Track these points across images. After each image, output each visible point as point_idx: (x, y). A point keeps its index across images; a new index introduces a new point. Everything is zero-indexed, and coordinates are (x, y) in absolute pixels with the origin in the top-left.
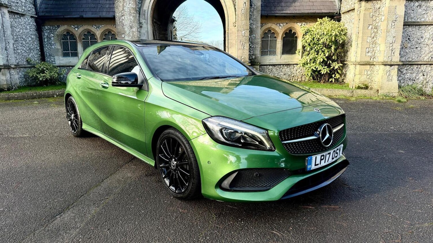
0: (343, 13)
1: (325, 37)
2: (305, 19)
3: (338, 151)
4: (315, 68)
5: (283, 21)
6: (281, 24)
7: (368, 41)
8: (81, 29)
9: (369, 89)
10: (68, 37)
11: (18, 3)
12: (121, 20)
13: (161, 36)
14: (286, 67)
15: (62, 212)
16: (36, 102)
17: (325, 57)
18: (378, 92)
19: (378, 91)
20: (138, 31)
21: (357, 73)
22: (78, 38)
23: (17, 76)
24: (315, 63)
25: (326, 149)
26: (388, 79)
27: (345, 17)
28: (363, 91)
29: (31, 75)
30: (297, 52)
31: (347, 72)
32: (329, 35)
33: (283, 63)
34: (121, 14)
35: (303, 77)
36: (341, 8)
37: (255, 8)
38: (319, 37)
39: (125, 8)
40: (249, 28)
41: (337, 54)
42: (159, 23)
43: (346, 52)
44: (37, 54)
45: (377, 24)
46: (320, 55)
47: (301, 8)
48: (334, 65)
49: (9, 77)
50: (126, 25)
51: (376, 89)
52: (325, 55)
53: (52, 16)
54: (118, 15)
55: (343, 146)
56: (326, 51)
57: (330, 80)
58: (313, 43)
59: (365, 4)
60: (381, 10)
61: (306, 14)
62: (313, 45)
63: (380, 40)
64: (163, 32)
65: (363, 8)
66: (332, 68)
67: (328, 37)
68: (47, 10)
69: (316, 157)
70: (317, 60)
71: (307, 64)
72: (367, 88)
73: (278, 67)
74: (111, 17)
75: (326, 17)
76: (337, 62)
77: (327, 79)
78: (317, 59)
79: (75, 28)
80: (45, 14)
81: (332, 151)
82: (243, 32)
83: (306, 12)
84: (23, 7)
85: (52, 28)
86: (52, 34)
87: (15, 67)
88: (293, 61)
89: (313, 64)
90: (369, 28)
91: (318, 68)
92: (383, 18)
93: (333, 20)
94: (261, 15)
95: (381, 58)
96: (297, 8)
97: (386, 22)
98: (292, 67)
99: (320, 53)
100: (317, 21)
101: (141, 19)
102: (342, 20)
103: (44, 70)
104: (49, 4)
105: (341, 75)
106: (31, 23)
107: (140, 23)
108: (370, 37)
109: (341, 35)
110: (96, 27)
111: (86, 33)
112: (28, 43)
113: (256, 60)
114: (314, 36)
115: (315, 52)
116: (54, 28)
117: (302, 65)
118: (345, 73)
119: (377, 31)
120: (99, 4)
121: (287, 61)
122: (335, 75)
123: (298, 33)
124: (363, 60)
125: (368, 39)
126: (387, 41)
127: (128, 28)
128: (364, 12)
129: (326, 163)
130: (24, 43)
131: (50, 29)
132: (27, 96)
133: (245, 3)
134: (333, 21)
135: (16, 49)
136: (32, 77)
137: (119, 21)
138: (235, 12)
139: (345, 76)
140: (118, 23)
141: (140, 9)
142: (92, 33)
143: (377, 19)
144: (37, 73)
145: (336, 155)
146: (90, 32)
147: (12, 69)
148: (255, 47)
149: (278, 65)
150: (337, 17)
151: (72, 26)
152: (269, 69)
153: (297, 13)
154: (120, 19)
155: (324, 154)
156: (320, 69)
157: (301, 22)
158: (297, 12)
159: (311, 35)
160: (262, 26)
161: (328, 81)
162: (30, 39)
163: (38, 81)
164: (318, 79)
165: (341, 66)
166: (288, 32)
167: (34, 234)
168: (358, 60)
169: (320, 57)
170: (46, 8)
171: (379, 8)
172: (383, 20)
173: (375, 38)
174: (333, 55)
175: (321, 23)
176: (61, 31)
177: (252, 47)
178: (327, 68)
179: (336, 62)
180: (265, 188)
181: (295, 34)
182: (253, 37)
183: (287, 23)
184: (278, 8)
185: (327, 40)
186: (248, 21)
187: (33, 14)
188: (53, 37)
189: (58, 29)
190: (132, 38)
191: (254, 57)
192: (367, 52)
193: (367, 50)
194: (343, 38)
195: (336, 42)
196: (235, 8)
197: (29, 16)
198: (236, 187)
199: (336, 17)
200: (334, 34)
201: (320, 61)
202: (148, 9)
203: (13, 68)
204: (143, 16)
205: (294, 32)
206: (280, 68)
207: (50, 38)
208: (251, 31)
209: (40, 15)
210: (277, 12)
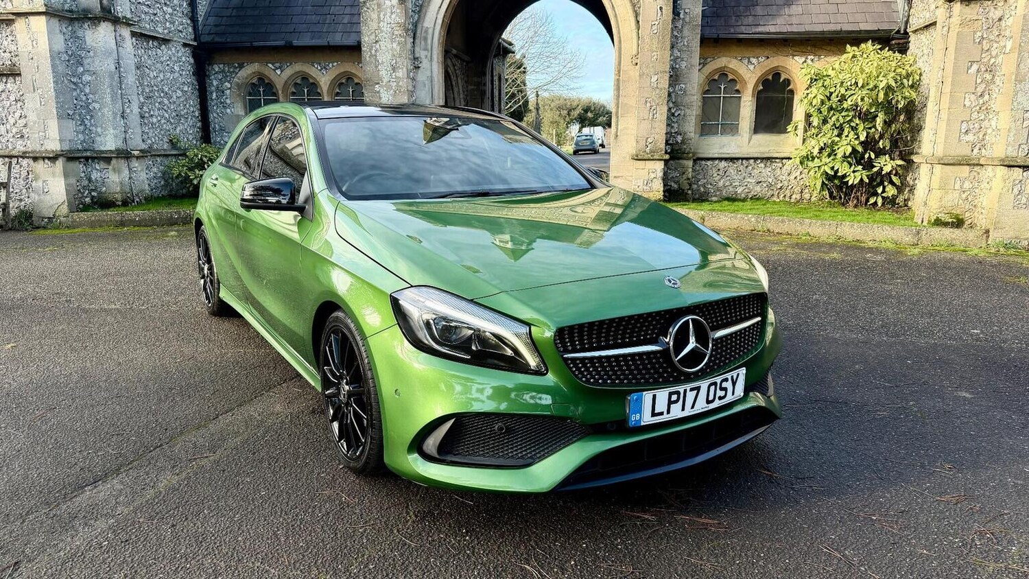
0: (915, 32)
1: (860, 91)
2: (814, 46)
3: (728, 385)
4: (832, 168)
5: (758, 51)
6: (752, 59)
7: (967, 103)
8: (289, 72)
9: (965, 226)
10: (261, 90)
11: (155, 15)
12: (373, 52)
13: (470, 87)
14: (762, 165)
15: (100, 480)
16: (173, 233)
17: (857, 142)
18: (988, 237)
19: (987, 232)
20: (408, 77)
21: (935, 185)
22: (280, 92)
23: (143, 176)
24: (832, 157)
25: (689, 378)
26: (1017, 203)
27: (917, 42)
28: (948, 233)
29: (176, 172)
30: (790, 128)
31: (916, 182)
32: (871, 86)
33: (756, 156)
34: (373, 37)
35: (807, 191)
36: (911, 17)
37: (687, 19)
38: (843, 91)
39: (382, 23)
40: (668, 69)
41: (892, 135)
42: (467, 58)
43: (917, 130)
44: (194, 126)
45: (993, 60)
46: (846, 136)
47: (806, 19)
48: (882, 164)
49: (128, 176)
50: (383, 63)
51: (983, 228)
52: (858, 137)
53: (227, 43)
54: (366, 39)
55: (744, 372)
56: (861, 127)
57: (872, 200)
58: (827, 107)
59: (961, 10)
60: (1004, 25)
61: (817, 34)
62: (829, 112)
63: (998, 101)
64: (475, 79)
65: (956, 20)
66: (875, 170)
67: (868, 92)
68: (218, 29)
69: (654, 397)
70: (838, 149)
71: (813, 158)
72: (958, 223)
73: (742, 164)
74: (352, 44)
75: (870, 42)
76: (890, 156)
77: (863, 199)
78: (836, 147)
79: (274, 70)
80: (213, 39)
81: (704, 385)
82: (654, 79)
83: (818, 28)
84: (168, 24)
85: (227, 69)
86: (227, 84)
87: (141, 155)
88: (780, 149)
89: (828, 160)
90: (969, 72)
91: (840, 170)
92: (1009, 45)
93: (887, 48)
94: (701, 38)
95: (999, 148)
96: (794, 20)
97: (1016, 56)
98: (778, 165)
99: (846, 133)
100: (844, 52)
101: (417, 49)
102: (910, 48)
103: (205, 163)
104: (223, 17)
105: (900, 189)
106: (183, 59)
107: (415, 59)
108: (973, 93)
109: (903, 88)
110: (319, 68)
111: (299, 81)
112: (174, 102)
113: (685, 147)
114: (832, 90)
115: (833, 129)
116: (232, 70)
117: (798, 161)
118: (911, 183)
119: (992, 79)
120: (328, 16)
121: (767, 150)
122: (884, 188)
123: (796, 81)
124: (953, 153)
125: (967, 100)
126: (1015, 104)
127: (386, 70)
128: (957, 30)
129: (687, 413)
130: (166, 101)
131: (223, 71)
132: (160, 219)
133: (661, 8)
134: (888, 51)
135: (147, 115)
136: (177, 177)
137: (369, 53)
138: (637, 30)
139: (912, 191)
140: (368, 59)
141: (415, 25)
142: (311, 81)
143: (994, 47)
144: (191, 169)
145: (722, 393)
146: (307, 79)
147: (135, 159)
148: (684, 115)
149: (742, 159)
150: (897, 41)
151: (270, 65)
152: (719, 170)
153: (792, 33)
154: (371, 50)
155: (681, 389)
156: (844, 172)
157: (803, 53)
158: (795, 29)
159: (823, 86)
160: (703, 64)
161: (866, 204)
162: (179, 93)
163: (190, 186)
164: (841, 198)
165: (900, 166)
166: (770, 77)
167: (24, 521)
168: (940, 152)
169: (845, 142)
170: (216, 26)
171: (1000, 20)
172: (1007, 51)
173: (987, 97)
174: (881, 137)
175: (854, 56)
176: (245, 76)
177: (676, 115)
178: (863, 169)
179: (887, 155)
180: (521, 462)
181: (789, 84)
182: (681, 90)
183: (768, 58)
184: (746, 19)
185: (862, 99)
186: (668, 53)
187: (189, 37)
188: (230, 88)
189: (239, 70)
190: (396, 92)
191: (679, 139)
192: (963, 131)
193: (964, 126)
194: (907, 94)
195: (888, 106)
196: (638, 22)
197: (179, 42)
198: (455, 455)
199: (894, 40)
200: (882, 85)
201: (845, 154)
202: (435, 26)
203: (138, 158)
204: (423, 42)
205: (784, 80)
206: (747, 167)
207: (223, 92)
208: (675, 77)
209: (202, 40)
210: (743, 29)
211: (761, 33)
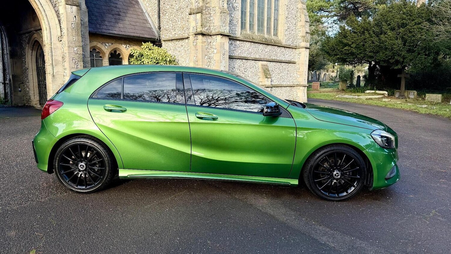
0: (164, 41)
2: (129, 41)
5: (109, 41)
6: (106, 44)
27: (166, 45)
36: (161, 36)
37: (82, 23)
40: (81, 45)
47: (126, 30)
61: (132, 37)
65: (200, 41)
75: (150, 42)
82: (75, 49)
83: (132, 34)
93: (155, 45)
94: (89, 32)
96: (122, 30)
97: (220, 55)
100: (142, 45)
102: (163, 46)
123: (124, 54)
128: (201, 44)
133: (75, 16)
138: (59, 25)
143: (210, 51)
157: (125, 44)
158: (121, 33)
166: (113, 52)
172: (215, 53)
181: (120, 56)
183: (112, 44)
184: (103, 26)
186: (80, 37)
199: (157, 43)
205: (118, 54)
210: (104, 31)
211: (111, 33)
